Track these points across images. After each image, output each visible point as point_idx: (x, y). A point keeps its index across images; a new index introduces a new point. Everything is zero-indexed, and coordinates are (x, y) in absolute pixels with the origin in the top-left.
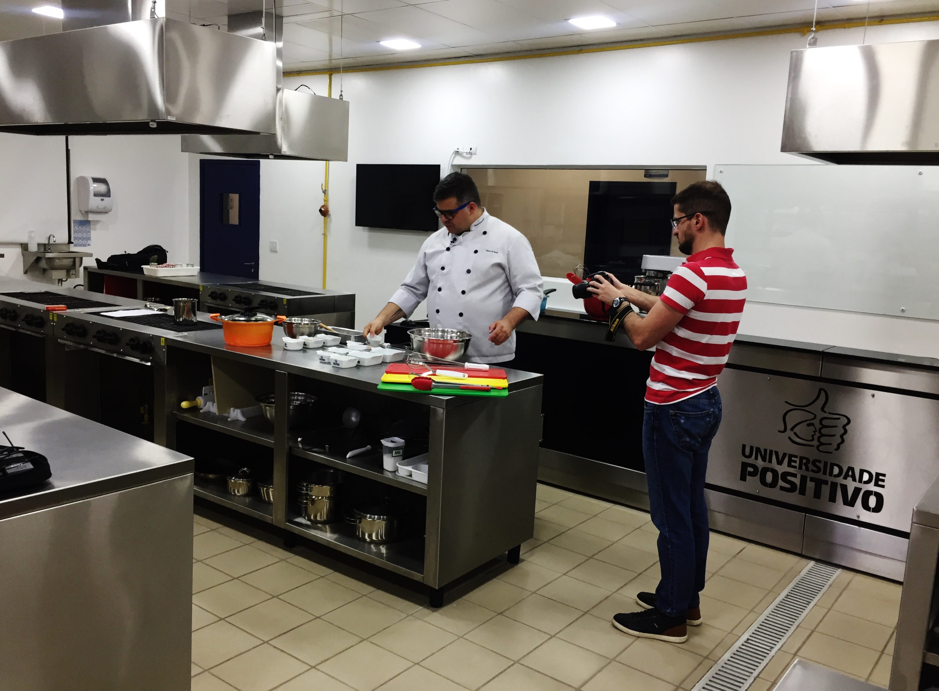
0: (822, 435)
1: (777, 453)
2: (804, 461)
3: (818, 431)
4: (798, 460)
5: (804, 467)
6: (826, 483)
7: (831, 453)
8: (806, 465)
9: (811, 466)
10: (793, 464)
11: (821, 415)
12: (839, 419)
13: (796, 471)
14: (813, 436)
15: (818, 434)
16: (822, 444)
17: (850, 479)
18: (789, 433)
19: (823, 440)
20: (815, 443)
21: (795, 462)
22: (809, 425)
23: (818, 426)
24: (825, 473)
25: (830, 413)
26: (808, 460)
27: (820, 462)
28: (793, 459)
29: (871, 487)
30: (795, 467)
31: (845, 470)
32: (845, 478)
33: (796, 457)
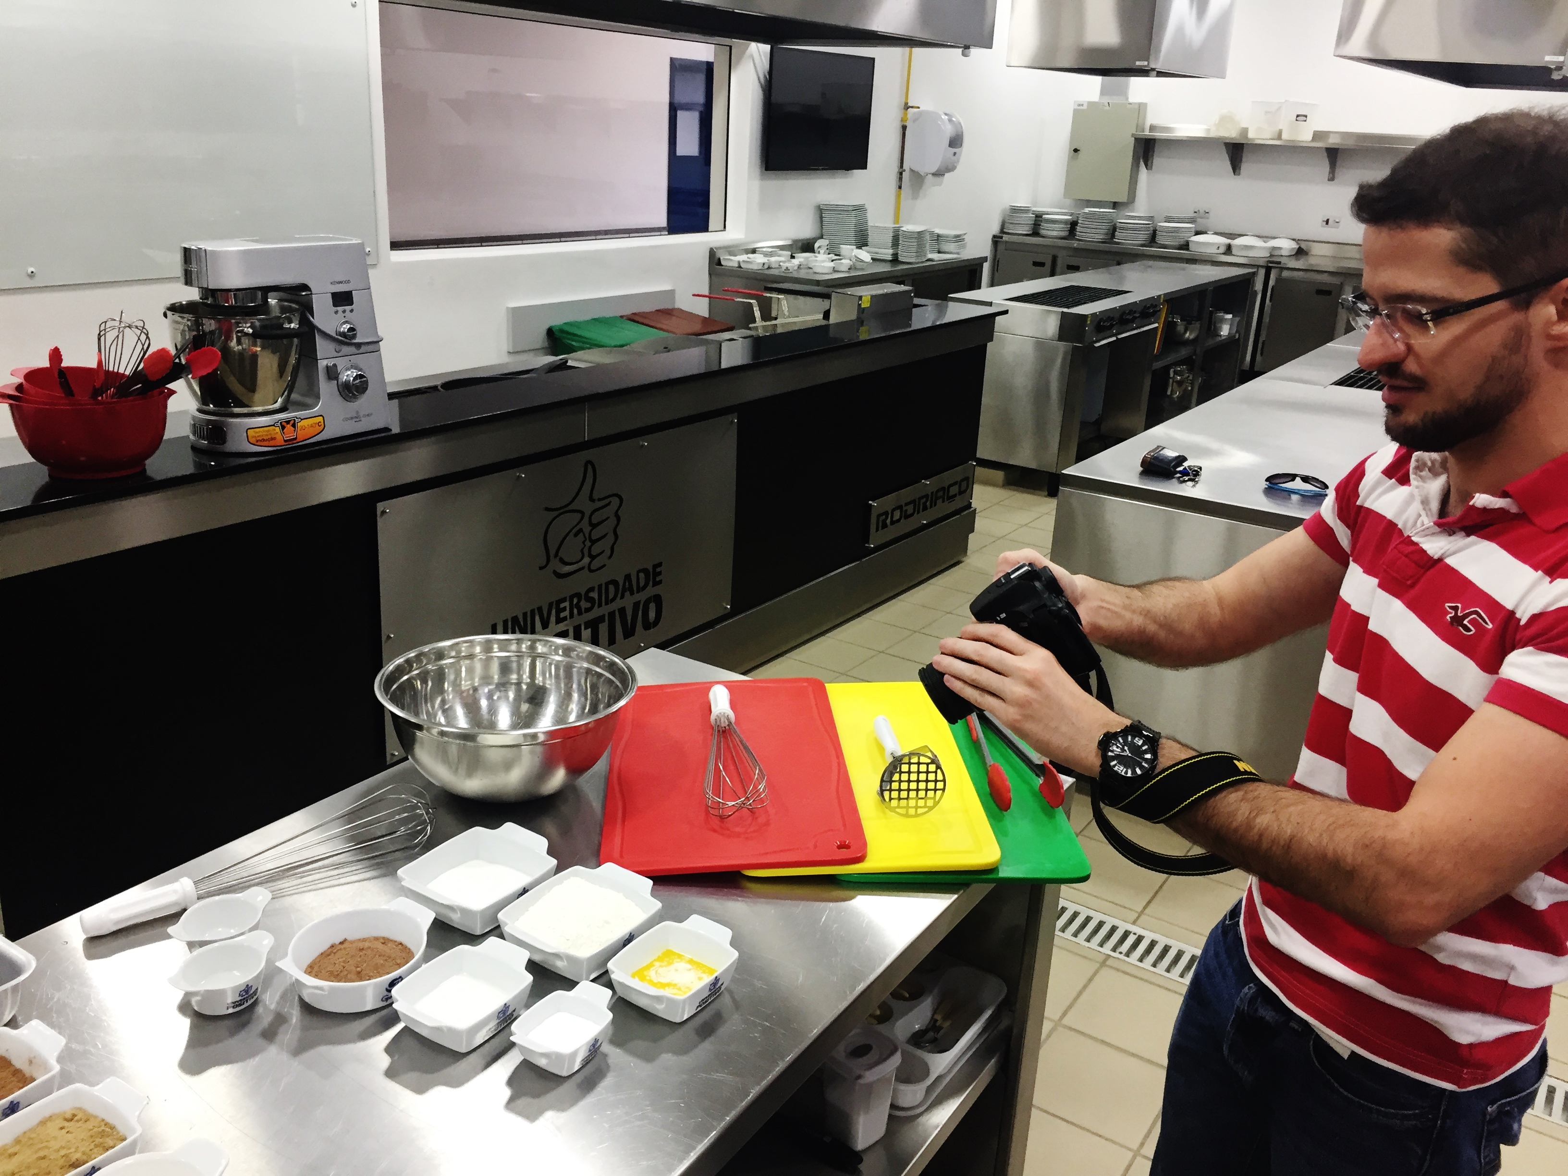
0: (593, 542)
1: (540, 609)
2: (575, 601)
3: (587, 536)
4: (567, 604)
5: (575, 611)
6: (601, 619)
7: (604, 566)
8: (578, 606)
9: (584, 605)
10: (562, 615)
11: (588, 507)
12: (610, 502)
13: (566, 625)
14: (582, 551)
15: (588, 543)
16: (593, 557)
17: (627, 594)
18: (555, 565)
19: (595, 550)
20: (586, 560)
21: (564, 609)
22: (576, 535)
23: (587, 529)
24: (600, 605)
25: (600, 500)
26: (578, 595)
27: (592, 589)
28: (562, 606)
29: (650, 591)
30: (565, 619)
31: (621, 584)
32: (622, 597)
33: (564, 600)
